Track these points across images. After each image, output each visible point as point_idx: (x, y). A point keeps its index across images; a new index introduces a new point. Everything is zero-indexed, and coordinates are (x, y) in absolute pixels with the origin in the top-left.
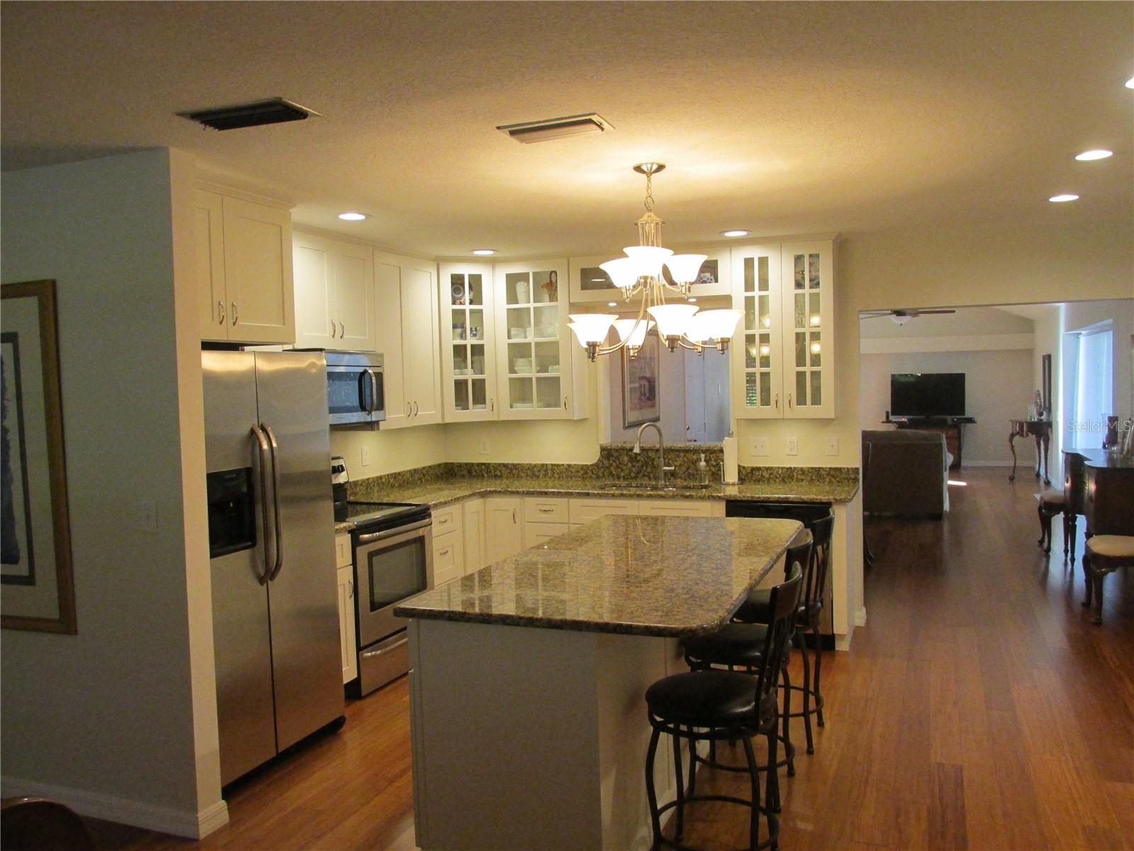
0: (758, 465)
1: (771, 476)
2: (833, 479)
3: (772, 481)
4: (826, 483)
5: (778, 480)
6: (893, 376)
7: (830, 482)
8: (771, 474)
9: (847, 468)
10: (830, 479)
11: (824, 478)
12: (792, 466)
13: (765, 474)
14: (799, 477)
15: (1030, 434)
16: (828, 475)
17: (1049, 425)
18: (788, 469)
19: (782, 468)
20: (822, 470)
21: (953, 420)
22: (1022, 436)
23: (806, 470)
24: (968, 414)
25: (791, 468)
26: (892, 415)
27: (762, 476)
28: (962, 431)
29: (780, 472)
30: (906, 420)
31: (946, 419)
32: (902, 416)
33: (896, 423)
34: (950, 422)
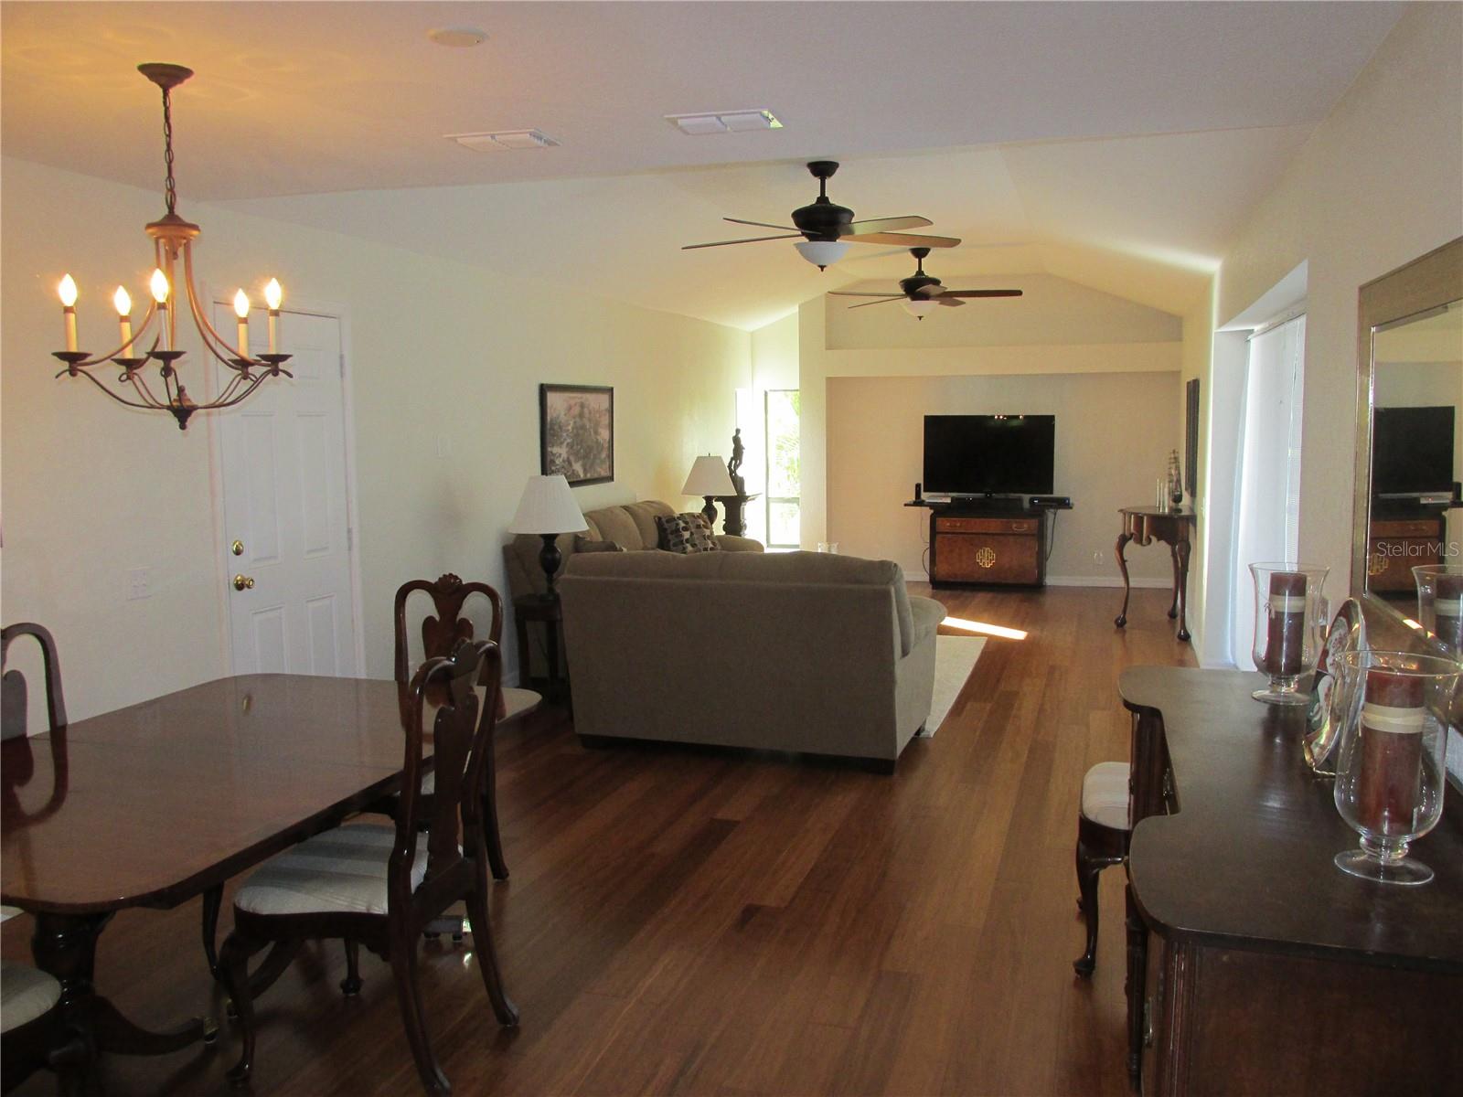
6: (927, 418)
15: (1154, 539)
17: (1192, 519)
21: (1031, 501)
22: (1140, 541)
24: (1058, 492)
26: (925, 491)
28: (1050, 523)
30: (949, 501)
31: (1020, 500)
32: (943, 494)
33: (931, 506)
34: (1026, 505)
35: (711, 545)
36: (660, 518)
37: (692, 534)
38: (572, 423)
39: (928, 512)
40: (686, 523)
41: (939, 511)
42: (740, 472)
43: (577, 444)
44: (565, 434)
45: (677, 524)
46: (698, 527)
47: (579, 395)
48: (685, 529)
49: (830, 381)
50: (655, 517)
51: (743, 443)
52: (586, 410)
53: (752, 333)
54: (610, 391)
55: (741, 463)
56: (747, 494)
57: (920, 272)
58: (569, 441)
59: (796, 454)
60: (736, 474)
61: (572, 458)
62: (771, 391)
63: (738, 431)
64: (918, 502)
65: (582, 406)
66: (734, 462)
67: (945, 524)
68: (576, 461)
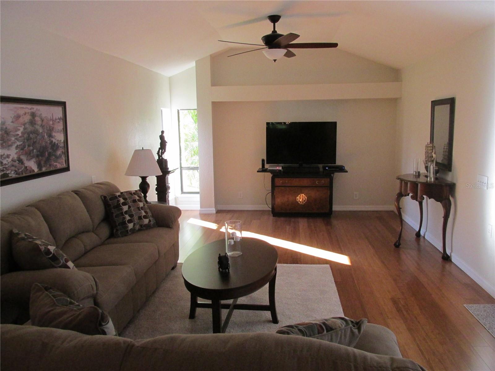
6: (268, 124)
21: (324, 168)
22: (415, 198)
24: (339, 162)
26: (267, 163)
30: (280, 168)
31: (318, 168)
32: (276, 165)
33: (271, 171)
34: (321, 169)
35: (144, 214)
36: (105, 197)
37: (129, 207)
38: (22, 129)
39: (269, 175)
40: (125, 199)
41: (275, 175)
42: (165, 156)
43: (29, 146)
44: (13, 139)
45: (119, 201)
46: (134, 201)
47: (29, 106)
48: (124, 204)
49: (214, 104)
50: (101, 196)
51: (166, 139)
52: (37, 119)
53: (170, 78)
54: (63, 104)
55: (165, 151)
56: (169, 170)
57: (274, 31)
58: (18, 143)
59: (196, 144)
60: (162, 158)
61: (23, 158)
62: (181, 110)
63: (163, 132)
64: (263, 170)
65: (33, 115)
66: (161, 151)
67: (279, 182)
68: (29, 160)
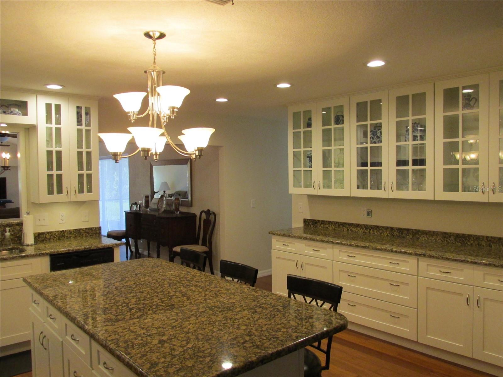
0: (43, 231)
1: (51, 237)
2: (87, 235)
3: (52, 240)
4: (84, 237)
5: (55, 239)
7: (86, 236)
8: (51, 235)
9: (95, 228)
10: (86, 235)
11: (83, 234)
12: (64, 229)
13: (48, 236)
14: (68, 236)
16: (85, 232)
18: (61, 232)
19: (58, 231)
20: (81, 230)
23: (72, 231)
25: (63, 231)
27: (45, 237)
29: (57, 234)
